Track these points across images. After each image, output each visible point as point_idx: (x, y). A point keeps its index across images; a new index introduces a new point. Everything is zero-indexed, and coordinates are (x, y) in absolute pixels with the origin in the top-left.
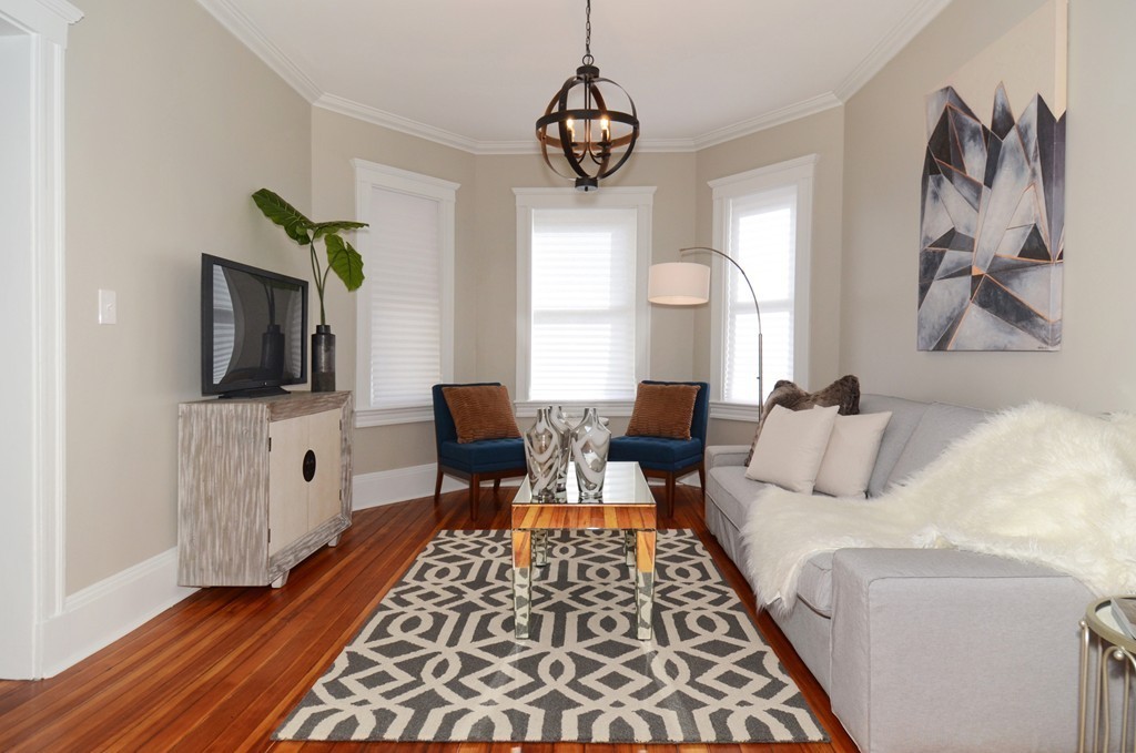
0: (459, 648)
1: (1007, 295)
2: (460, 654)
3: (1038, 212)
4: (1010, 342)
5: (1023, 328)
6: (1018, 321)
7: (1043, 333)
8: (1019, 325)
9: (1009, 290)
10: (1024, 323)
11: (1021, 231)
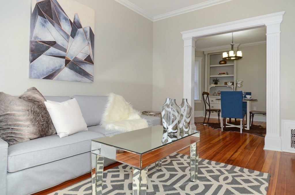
0: (219, 184)
1: (81, 68)
2: (218, 181)
3: (90, 52)
4: (82, 80)
5: (86, 77)
6: (84, 75)
7: (92, 79)
8: (85, 76)
9: (81, 67)
10: (86, 76)
11: (85, 55)
